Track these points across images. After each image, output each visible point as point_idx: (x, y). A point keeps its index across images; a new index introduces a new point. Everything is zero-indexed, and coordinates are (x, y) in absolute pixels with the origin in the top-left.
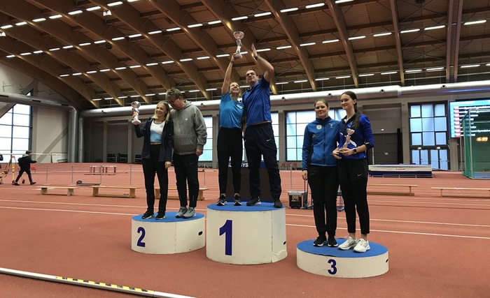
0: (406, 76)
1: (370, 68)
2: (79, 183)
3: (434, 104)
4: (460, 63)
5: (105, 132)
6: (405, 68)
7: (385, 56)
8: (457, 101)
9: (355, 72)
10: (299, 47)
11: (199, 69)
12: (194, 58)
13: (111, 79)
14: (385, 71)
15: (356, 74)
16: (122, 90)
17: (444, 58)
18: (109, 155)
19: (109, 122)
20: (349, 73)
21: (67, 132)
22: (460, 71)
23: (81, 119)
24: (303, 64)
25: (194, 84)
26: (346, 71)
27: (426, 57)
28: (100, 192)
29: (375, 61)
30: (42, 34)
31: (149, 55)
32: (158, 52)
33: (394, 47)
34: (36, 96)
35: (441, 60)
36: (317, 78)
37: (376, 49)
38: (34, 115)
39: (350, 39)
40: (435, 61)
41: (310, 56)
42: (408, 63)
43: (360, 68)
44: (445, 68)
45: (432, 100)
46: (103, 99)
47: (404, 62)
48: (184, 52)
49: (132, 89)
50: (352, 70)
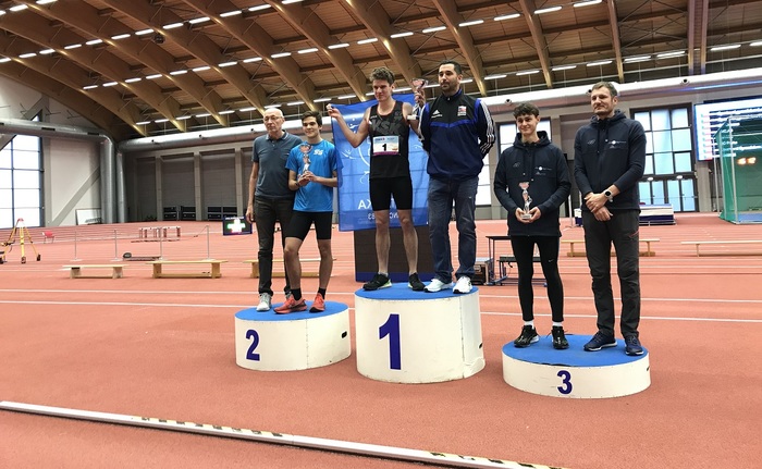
0: (626, 67)
1: (570, 57)
2: (127, 256)
3: (671, 109)
4: (710, 44)
5: (158, 174)
6: (624, 55)
7: (592, 37)
8: (706, 102)
9: (546, 62)
10: (458, 28)
11: (302, 69)
12: (293, 50)
13: (165, 90)
14: (592, 60)
15: (547, 66)
16: (182, 106)
17: (685, 36)
18: (166, 210)
19: (164, 157)
20: (538, 66)
21: (98, 176)
22: (710, 56)
23: (120, 155)
24: (465, 54)
25: (294, 92)
26: (532, 62)
27: (655, 35)
28: (165, 271)
29: (578, 45)
30: (52, 22)
31: (222, 50)
32: (236, 45)
33: (606, 22)
34: (48, 122)
35: (680, 39)
36: (487, 75)
37: (578, 26)
38: (45, 152)
39: (536, 12)
40: (670, 41)
41: (476, 42)
42: (629, 46)
43: (554, 56)
44: (687, 52)
45: (668, 104)
46: (153, 123)
47: (622, 44)
48: (277, 43)
49: (197, 105)
50: (542, 60)
